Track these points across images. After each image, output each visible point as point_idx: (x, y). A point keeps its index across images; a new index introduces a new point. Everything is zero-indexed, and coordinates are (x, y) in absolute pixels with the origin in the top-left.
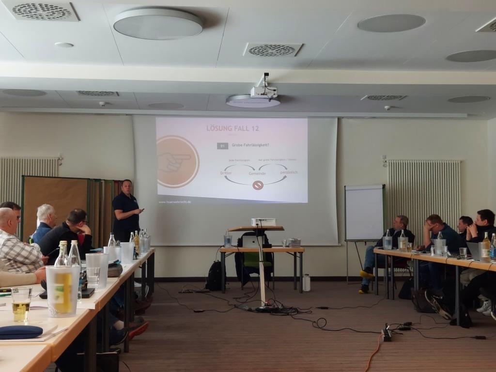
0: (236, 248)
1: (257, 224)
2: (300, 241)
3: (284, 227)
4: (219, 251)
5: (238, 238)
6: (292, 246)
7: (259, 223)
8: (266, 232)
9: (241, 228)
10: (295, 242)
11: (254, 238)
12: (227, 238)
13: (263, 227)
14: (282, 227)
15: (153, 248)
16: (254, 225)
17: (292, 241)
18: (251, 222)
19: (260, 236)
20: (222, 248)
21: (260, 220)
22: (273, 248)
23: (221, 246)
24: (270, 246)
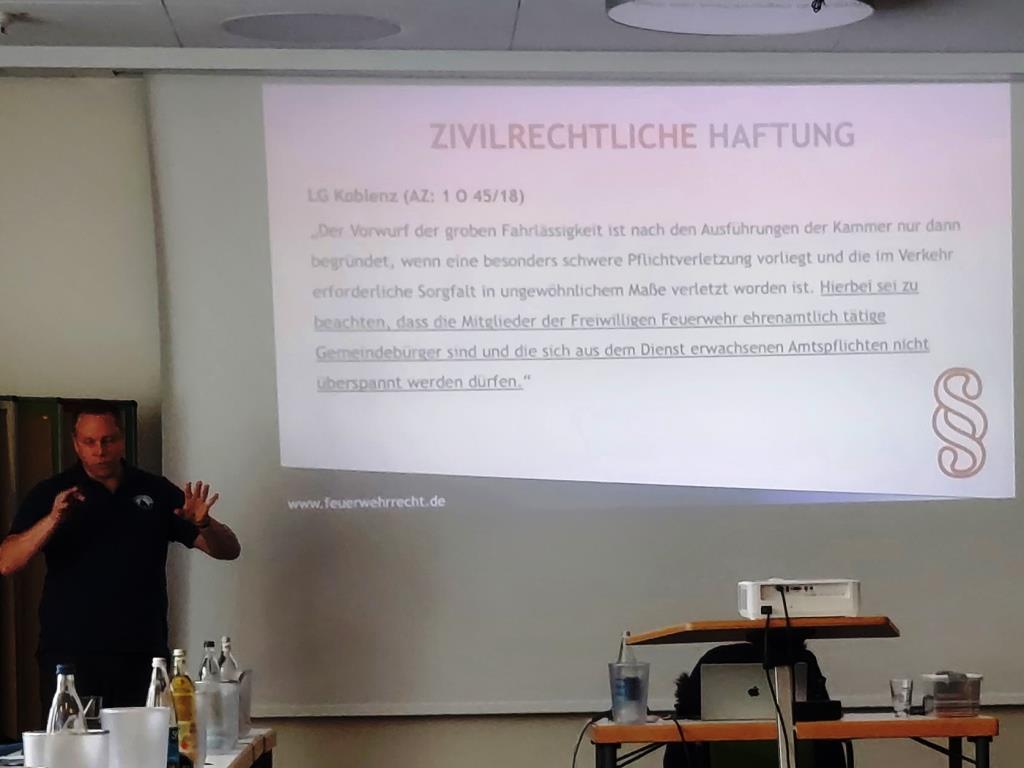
0: (672, 723)
1: (767, 610)
2: (977, 683)
3: (895, 621)
4: (587, 739)
5: (677, 675)
6: (940, 708)
7: (776, 603)
8: (812, 645)
9: (688, 627)
10: (955, 692)
11: (753, 674)
12: (627, 674)
13: (795, 624)
14: (887, 619)
15: (263, 731)
16: (751, 612)
17: (940, 686)
18: (736, 597)
19: (780, 664)
20: (604, 722)
21: (780, 588)
22: (847, 718)
23: (597, 716)
24: (835, 711)
